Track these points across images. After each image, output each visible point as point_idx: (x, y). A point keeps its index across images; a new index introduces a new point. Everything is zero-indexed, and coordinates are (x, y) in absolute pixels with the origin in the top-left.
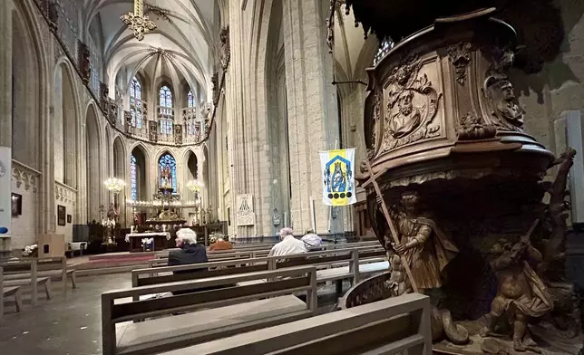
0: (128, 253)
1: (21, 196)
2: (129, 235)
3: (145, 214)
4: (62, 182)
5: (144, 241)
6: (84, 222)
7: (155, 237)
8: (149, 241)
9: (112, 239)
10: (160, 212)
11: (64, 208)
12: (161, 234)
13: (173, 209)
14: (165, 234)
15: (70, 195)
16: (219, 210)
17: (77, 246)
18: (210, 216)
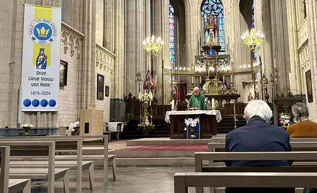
0: (168, 139)
1: (67, 63)
2: (169, 113)
3: (185, 85)
4: (101, 45)
5: (187, 122)
6: (120, 96)
7: (202, 117)
8: (193, 123)
9: (149, 119)
10: (204, 82)
11: (103, 77)
12: (209, 113)
13: (220, 76)
14: (214, 112)
15: (109, 61)
16: (291, 76)
17: (114, 126)
18: (276, 87)
